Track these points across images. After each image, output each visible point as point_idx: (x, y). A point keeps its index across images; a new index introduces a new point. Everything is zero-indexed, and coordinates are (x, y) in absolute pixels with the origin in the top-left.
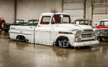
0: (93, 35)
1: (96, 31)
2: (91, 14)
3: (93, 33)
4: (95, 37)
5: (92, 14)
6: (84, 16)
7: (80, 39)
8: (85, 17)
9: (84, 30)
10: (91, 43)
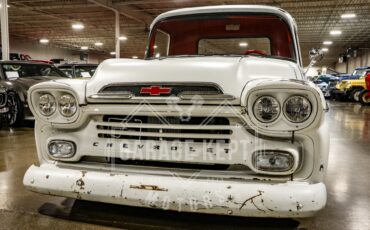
10: (155, 188)
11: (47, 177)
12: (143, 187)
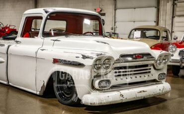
0: (152, 67)
1: (160, 56)
2: (171, 18)
3: (153, 62)
4: (160, 72)
5: (173, 17)
6: (155, 22)
7: (108, 81)
8: (157, 22)
9: (122, 56)
10: (144, 91)
11: (108, 97)
12: (141, 92)
